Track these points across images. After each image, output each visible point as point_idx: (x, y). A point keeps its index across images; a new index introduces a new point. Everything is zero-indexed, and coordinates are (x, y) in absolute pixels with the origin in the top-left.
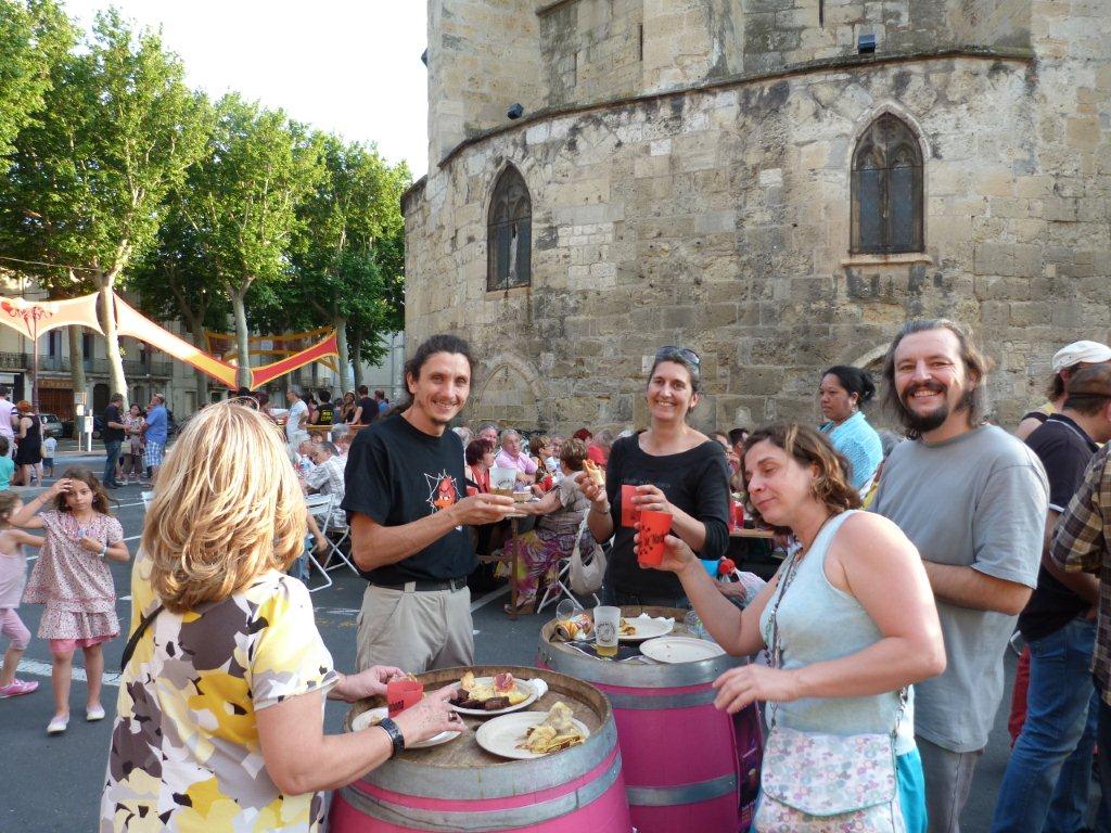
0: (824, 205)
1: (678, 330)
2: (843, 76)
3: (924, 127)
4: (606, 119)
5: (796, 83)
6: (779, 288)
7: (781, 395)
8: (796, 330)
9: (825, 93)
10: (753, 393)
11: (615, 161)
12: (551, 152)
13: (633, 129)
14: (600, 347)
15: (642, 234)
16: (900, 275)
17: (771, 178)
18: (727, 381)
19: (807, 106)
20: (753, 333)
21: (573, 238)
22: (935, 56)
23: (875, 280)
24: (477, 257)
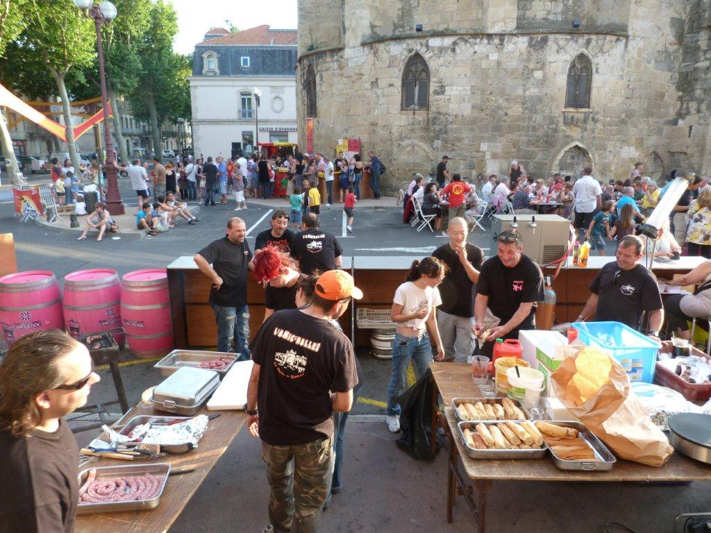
0: (557, 87)
1: (496, 133)
2: (569, 37)
3: (594, 61)
4: (470, 41)
5: (551, 37)
6: (538, 118)
7: (536, 160)
8: (544, 135)
9: (562, 43)
10: (526, 159)
11: (473, 60)
12: (443, 52)
13: (482, 47)
14: (463, 139)
15: (483, 92)
16: (581, 116)
17: (538, 74)
18: (515, 154)
19: (555, 47)
20: (527, 136)
21: (452, 91)
22: (601, 34)
23: (573, 117)
24: (397, 94)
